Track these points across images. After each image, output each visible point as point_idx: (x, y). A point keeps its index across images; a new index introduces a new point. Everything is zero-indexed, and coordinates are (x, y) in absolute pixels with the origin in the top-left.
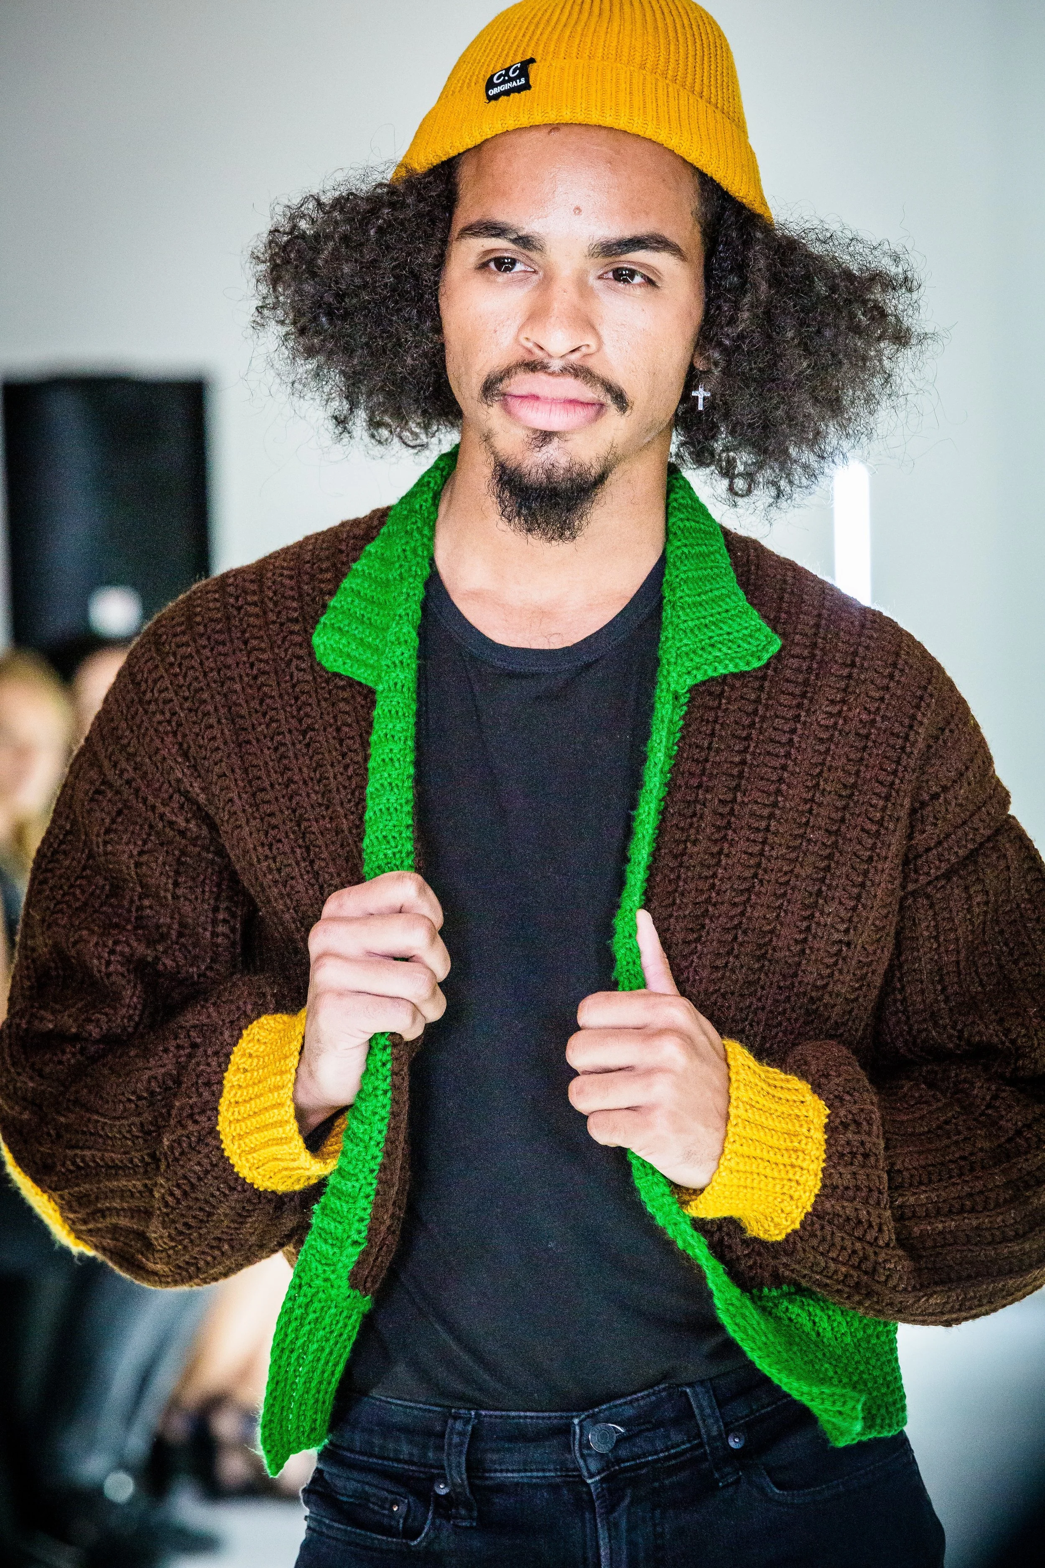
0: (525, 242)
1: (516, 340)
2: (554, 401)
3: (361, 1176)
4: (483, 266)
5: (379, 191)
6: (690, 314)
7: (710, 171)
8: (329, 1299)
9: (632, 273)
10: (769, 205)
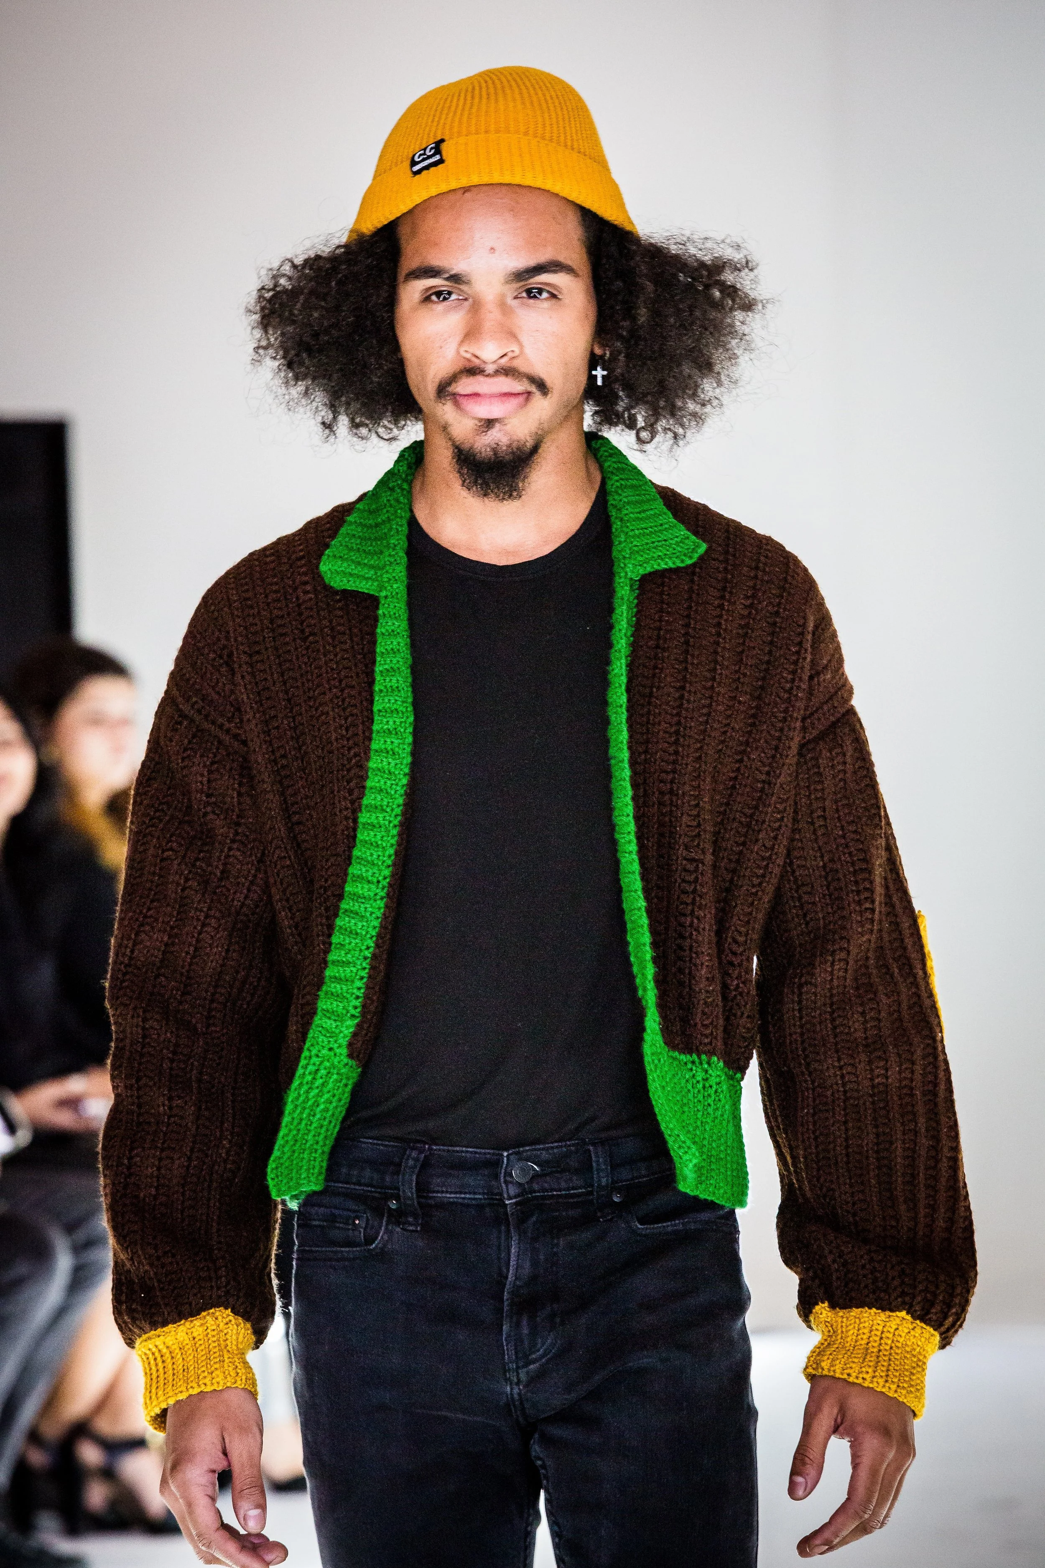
0: (456, 279)
1: (458, 352)
2: (492, 396)
3: (359, 963)
4: (427, 299)
5: (337, 251)
6: (587, 316)
7: (587, 205)
8: (333, 1066)
9: (540, 291)
10: (635, 222)
